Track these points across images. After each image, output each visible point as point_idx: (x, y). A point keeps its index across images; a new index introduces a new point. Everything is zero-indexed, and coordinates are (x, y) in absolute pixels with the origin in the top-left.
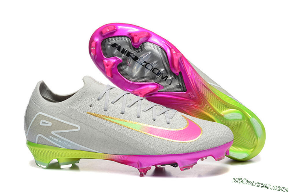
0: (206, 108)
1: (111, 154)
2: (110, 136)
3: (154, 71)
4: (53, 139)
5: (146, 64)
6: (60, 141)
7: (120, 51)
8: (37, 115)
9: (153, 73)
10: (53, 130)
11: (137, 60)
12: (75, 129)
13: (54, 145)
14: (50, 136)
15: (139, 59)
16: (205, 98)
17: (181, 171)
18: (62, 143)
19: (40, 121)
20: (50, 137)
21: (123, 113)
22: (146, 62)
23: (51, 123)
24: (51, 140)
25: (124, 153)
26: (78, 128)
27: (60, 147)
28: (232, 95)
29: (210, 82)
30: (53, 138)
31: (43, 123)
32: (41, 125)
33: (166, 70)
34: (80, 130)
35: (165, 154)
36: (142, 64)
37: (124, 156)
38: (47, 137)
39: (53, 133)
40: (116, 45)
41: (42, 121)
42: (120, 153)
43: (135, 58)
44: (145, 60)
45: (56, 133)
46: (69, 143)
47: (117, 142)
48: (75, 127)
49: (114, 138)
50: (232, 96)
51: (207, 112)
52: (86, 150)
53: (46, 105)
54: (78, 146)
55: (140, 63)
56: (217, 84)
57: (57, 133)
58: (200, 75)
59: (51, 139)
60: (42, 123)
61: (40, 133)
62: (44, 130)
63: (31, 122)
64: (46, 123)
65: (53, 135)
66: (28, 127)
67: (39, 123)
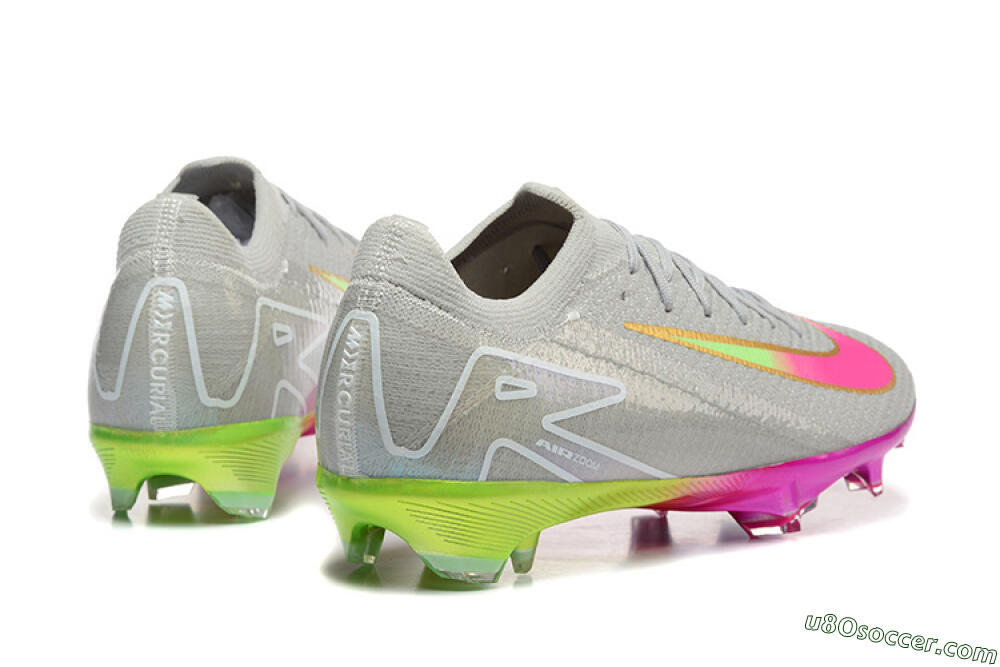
1: (703, 476)
4: (549, 449)
6: (570, 455)
8: (473, 358)
10: (546, 414)
12: (610, 395)
14: (538, 440)
18: (574, 460)
19: (493, 383)
20: (540, 443)
21: (708, 313)
23: (534, 384)
24: (543, 455)
25: (750, 463)
26: (620, 391)
27: (562, 480)
30: (548, 446)
31: (506, 387)
32: (500, 399)
34: (627, 396)
37: (750, 474)
38: (529, 444)
39: (547, 422)
41: (500, 382)
45: (556, 423)
46: (597, 456)
48: (609, 386)
57: (559, 422)
59: (541, 451)
60: (502, 390)
61: (501, 435)
62: (514, 418)
63: (451, 394)
64: (516, 388)
65: (548, 435)
66: (437, 417)
67: (490, 394)
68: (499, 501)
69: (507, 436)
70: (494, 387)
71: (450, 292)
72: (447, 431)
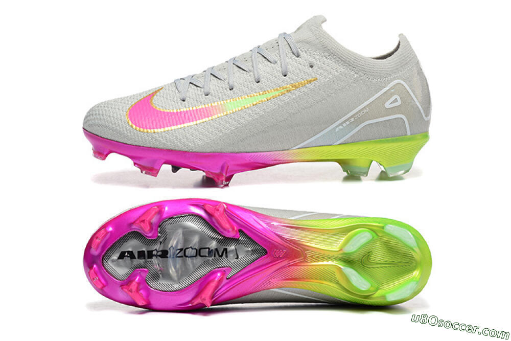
0: (312, 257)
3: (202, 255)
5: (183, 251)
7: (135, 258)
9: (202, 258)
11: (167, 254)
15: (169, 251)
16: (302, 243)
22: (181, 250)
28: (338, 213)
29: (292, 216)
33: (219, 241)
36: (178, 255)
40: (125, 253)
43: (162, 254)
44: (179, 248)
50: (339, 215)
51: (315, 261)
55: (175, 256)
56: (305, 212)
58: (273, 216)
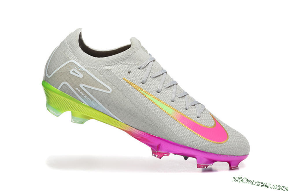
1: (133, 127)
2: (140, 110)
4: (79, 92)
6: (86, 97)
10: (82, 83)
12: (106, 90)
13: (78, 98)
17: (198, 167)
18: (87, 99)
19: (71, 69)
20: (77, 89)
21: (159, 92)
23: (82, 75)
24: (77, 92)
25: (148, 131)
26: (109, 90)
27: (82, 102)
31: (73, 71)
32: (71, 73)
34: (111, 93)
35: (189, 147)
37: (147, 134)
41: (73, 70)
42: (143, 130)
45: (84, 87)
47: (145, 119)
48: (106, 88)
49: (143, 113)
52: (108, 115)
53: (82, 56)
54: (102, 108)
57: (86, 87)
61: (66, 81)
62: (72, 79)
63: (60, 66)
64: (77, 73)
65: (80, 88)
66: (55, 70)
67: (69, 71)
68: (70, 101)
69: (68, 82)
70: (70, 70)
71: (73, 45)
72: (55, 74)
